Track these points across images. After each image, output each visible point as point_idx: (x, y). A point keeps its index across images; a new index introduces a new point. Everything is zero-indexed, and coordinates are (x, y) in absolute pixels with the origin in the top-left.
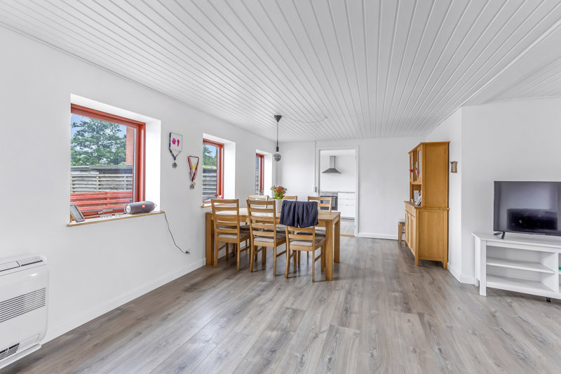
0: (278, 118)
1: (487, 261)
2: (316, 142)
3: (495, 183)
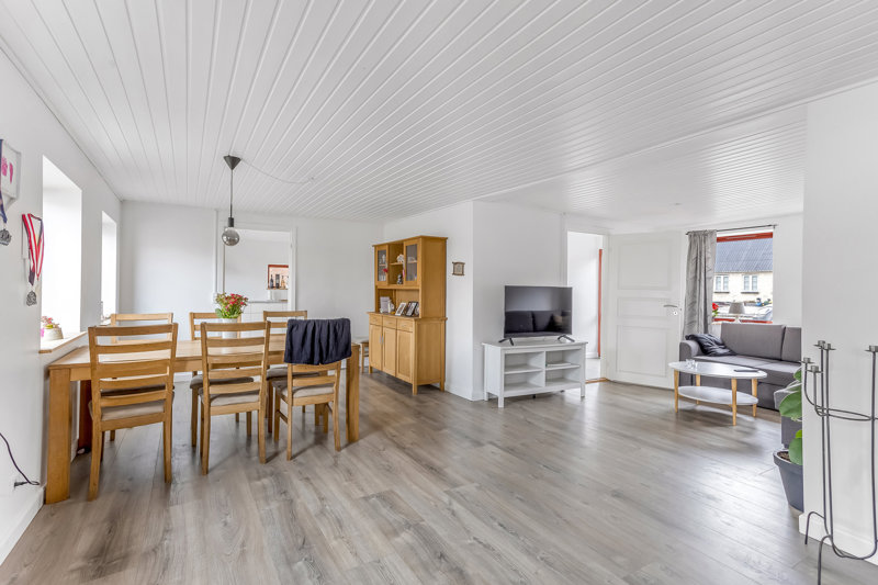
0: (233, 162)
1: (505, 370)
2: (218, 212)
3: (506, 287)
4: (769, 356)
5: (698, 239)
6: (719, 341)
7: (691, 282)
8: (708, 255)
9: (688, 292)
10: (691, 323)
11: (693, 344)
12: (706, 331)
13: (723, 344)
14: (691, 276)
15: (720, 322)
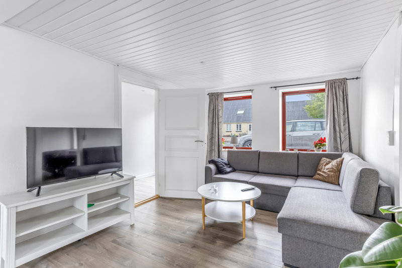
3: (27, 128)
4: (252, 170)
5: (214, 97)
6: (227, 162)
7: (211, 125)
8: (220, 108)
9: (209, 130)
10: (211, 151)
11: (212, 167)
12: (219, 157)
13: (229, 165)
14: (211, 121)
15: (227, 150)
